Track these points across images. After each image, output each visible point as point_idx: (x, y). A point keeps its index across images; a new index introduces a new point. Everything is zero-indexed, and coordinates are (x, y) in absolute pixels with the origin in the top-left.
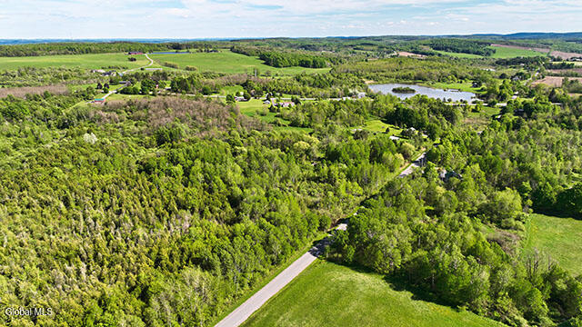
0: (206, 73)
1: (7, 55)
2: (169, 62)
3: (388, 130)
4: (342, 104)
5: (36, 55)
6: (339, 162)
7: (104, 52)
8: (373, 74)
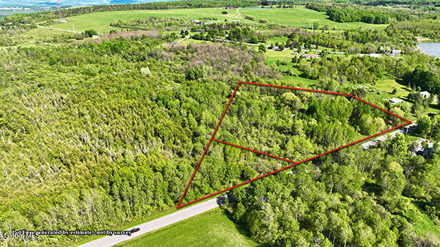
0: (271, 25)
1: (149, 9)
2: (249, 16)
3: (395, 91)
4: (358, 61)
5: (166, 8)
6: (312, 117)
7: (211, 7)
8: (432, 32)
